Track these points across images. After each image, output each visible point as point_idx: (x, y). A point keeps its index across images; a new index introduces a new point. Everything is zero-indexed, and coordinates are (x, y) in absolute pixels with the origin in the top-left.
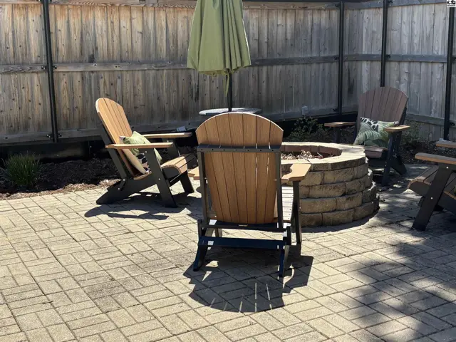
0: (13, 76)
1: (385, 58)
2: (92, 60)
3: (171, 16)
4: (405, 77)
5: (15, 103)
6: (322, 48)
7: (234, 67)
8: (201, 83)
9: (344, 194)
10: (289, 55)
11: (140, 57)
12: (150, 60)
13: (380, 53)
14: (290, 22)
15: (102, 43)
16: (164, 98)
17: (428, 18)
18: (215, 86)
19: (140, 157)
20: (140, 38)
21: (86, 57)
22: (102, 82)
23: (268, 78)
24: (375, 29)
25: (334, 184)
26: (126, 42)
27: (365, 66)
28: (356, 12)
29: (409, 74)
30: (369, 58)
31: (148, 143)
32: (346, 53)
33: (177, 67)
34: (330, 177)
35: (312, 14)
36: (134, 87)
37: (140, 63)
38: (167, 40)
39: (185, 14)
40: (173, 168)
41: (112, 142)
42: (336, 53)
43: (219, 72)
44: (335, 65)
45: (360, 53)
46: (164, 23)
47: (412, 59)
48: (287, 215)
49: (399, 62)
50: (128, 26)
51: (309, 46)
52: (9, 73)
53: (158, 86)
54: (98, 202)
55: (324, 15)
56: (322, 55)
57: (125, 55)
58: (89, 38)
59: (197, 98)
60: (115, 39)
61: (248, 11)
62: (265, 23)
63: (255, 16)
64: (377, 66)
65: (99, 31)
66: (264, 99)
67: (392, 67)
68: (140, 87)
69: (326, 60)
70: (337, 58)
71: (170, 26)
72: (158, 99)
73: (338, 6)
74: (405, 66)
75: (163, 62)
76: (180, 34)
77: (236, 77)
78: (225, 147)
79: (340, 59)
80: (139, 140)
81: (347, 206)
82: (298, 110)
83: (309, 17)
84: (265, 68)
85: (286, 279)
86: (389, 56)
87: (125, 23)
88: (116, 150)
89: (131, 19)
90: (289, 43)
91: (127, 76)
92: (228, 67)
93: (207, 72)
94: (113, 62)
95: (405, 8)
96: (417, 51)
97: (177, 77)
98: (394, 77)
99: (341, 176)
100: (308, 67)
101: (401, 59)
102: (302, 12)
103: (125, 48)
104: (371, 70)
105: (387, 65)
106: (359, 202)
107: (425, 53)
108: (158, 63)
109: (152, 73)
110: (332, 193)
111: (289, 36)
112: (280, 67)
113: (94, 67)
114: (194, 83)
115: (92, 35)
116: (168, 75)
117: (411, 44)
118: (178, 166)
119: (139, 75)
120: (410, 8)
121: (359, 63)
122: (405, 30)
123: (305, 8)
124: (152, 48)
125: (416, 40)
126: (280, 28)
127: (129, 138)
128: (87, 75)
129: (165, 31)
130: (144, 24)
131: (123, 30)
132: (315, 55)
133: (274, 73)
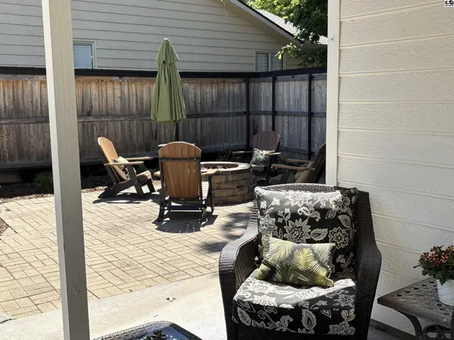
0: (40, 124)
1: (274, 113)
2: (89, 114)
3: (139, 87)
4: (286, 125)
5: (41, 141)
6: (236, 106)
7: (178, 119)
8: (158, 128)
9: (238, 187)
10: (214, 111)
11: (119, 113)
12: (126, 114)
13: (271, 110)
14: (215, 90)
15: (95, 104)
16: (135, 138)
17: (298, 89)
18: (167, 130)
19: (124, 170)
20: (119, 101)
21: (86, 113)
22: (95, 128)
23: (201, 126)
24: (268, 95)
25: (232, 182)
26: (110, 102)
27: (263, 118)
28: (257, 84)
29: (288, 123)
30: (265, 113)
31: (128, 162)
32: (251, 110)
33: (143, 118)
34: (230, 178)
35: (229, 86)
36: (116, 131)
37: (119, 116)
38: (137, 102)
39: (147, 85)
40: (144, 176)
41: (108, 162)
42: (245, 110)
43: (169, 121)
44: (244, 118)
45: (260, 109)
46: (134, 91)
47: (290, 114)
48: (205, 194)
49: (283, 115)
50: (112, 93)
51: (227, 106)
52: (37, 123)
53: (130, 131)
54: (99, 197)
55: (237, 86)
56: (236, 111)
57: (110, 112)
58: (87, 101)
59: (156, 138)
60: (104, 101)
61: (187, 84)
62: (199, 92)
63: (192, 86)
64: (270, 117)
65: (93, 97)
66: (199, 138)
67: (279, 118)
68: (119, 131)
69: (239, 114)
70: (245, 113)
71: (139, 93)
72: (131, 138)
73: (245, 81)
74: (286, 118)
75: (133, 115)
76: (145, 98)
77: (181, 125)
78: (173, 159)
79: (247, 113)
80: (123, 161)
81: (239, 193)
82: (221, 146)
83: (227, 87)
84: (199, 119)
85: (203, 223)
86: (276, 112)
87: (110, 91)
88: (110, 166)
89: (114, 89)
90: (214, 104)
91: (111, 125)
92: (174, 119)
93: (163, 122)
94: (103, 115)
95: (285, 83)
96: (293, 109)
97: (143, 124)
98: (280, 125)
99: (236, 177)
100: (227, 118)
101: (284, 114)
102: (222, 84)
103: (110, 107)
104: (267, 120)
105: (276, 117)
106: (247, 191)
107: (297, 110)
108: (131, 116)
109: (127, 123)
110: (231, 186)
111: (214, 99)
112: (209, 119)
113: (91, 119)
114: (154, 128)
115: (89, 100)
116: (137, 124)
117: (289, 105)
118: (147, 175)
119: (119, 124)
120: (288, 82)
121: (260, 116)
122: (285, 96)
123: (224, 82)
124: (127, 107)
125: (292, 103)
126: (208, 94)
127: (118, 160)
128: (86, 123)
129: (135, 97)
130: (122, 93)
131: (109, 96)
132: (231, 111)
133: (205, 122)
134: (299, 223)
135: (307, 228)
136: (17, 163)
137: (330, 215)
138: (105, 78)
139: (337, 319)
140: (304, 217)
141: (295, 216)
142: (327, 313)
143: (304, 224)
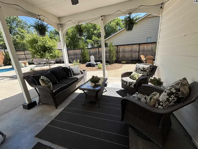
2: (144, 51)
88: (142, 60)
103: (148, 49)
115: (144, 48)
127: (144, 59)
134: (139, 70)
135: (140, 71)
136: (131, 59)
137: (145, 69)
138: (148, 44)
139: (131, 85)
140: (140, 69)
141: (139, 69)
142: (130, 83)
143: (140, 70)
